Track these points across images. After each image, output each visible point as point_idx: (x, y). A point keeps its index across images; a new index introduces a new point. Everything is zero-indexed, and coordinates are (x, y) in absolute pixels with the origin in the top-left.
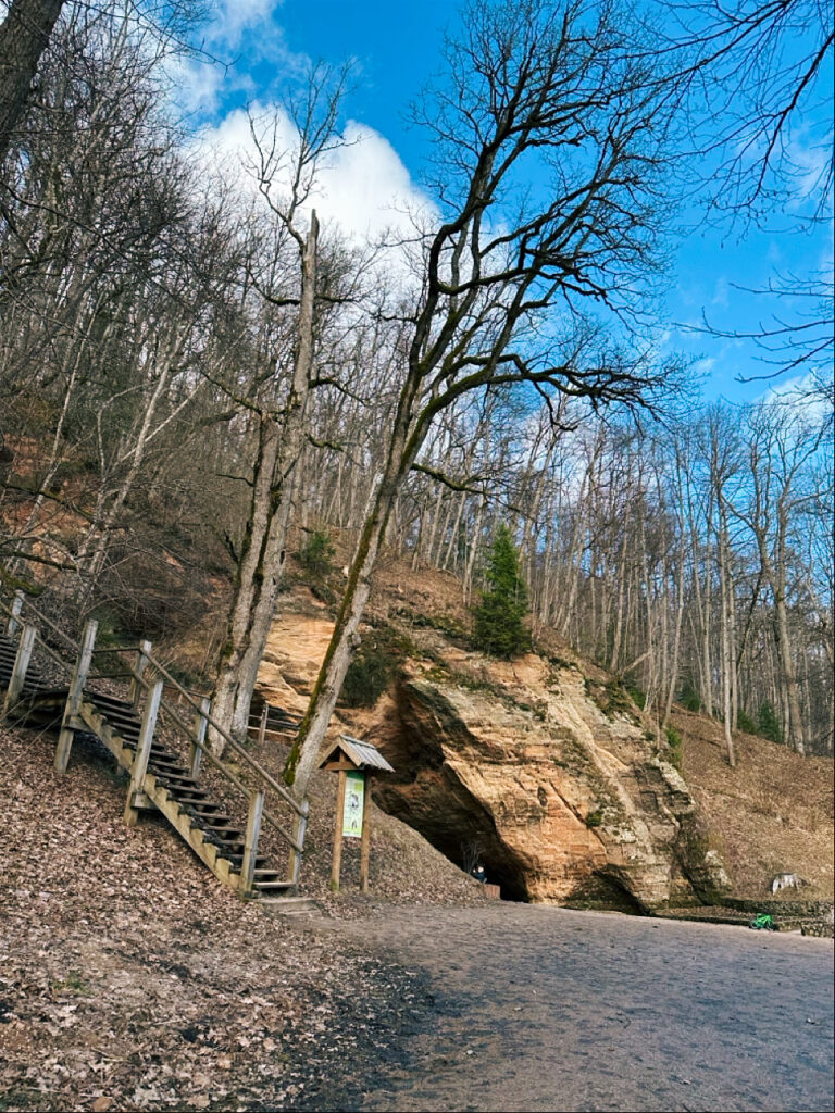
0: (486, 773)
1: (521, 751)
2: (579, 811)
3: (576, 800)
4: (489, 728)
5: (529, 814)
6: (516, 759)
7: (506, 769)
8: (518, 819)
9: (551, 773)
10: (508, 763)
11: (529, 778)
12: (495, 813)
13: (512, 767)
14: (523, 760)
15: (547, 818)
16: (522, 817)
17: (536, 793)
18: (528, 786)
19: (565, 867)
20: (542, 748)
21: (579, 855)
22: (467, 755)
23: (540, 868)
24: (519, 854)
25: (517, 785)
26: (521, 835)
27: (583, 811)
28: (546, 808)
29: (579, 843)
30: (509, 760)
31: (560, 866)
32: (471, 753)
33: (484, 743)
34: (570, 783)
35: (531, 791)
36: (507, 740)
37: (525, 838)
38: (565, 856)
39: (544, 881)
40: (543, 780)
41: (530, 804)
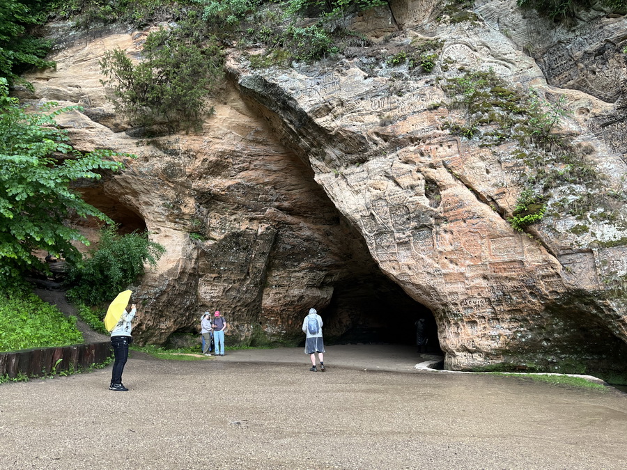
0: (352, 177)
1: (389, 129)
2: (502, 203)
3: (496, 185)
4: (339, 110)
5: (414, 224)
6: (386, 144)
7: (374, 164)
8: (397, 235)
9: (445, 152)
10: (376, 154)
11: (408, 167)
12: (365, 231)
13: (382, 158)
14: (395, 143)
15: (444, 226)
16: (402, 231)
17: (422, 189)
18: (406, 181)
19: (489, 300)
20: (426, 115)
21: (511, 279)
22: (331, 160)
23: (445, 305)
24: (409, 286)
25: (391, 183)
26: (404, 257)
27: (510, 202)
28: (440, 208)
29: (506, 258)
30: (375, 148)
31: (478, 300)
33: (337, 134)
34: (482, 159)
35: (412, 187)
36: (368, 119)
37: (412, 262)
38: (484, 283)
39: (456, 324)
40: (432, 166)
41: (412, 207)
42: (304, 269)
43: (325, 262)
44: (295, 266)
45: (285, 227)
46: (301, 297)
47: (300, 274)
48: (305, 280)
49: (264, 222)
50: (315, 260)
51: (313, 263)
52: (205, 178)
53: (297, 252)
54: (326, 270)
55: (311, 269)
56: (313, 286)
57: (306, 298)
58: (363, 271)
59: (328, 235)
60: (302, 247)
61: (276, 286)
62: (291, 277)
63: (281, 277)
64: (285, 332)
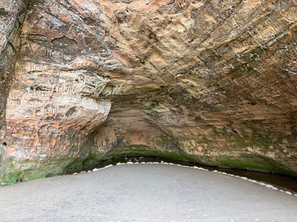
42: (79, 69)
43: (110, 64)
44: (65, 61)
46: (73, 110)
47: (74, 75)
48: (81, 85)
50: (97, 58)
51: (95, 62)
53: (70, 37)
55: (91, 70)
56: (89, 96)
57: (80, 112)
58: (151, 85)
59: (120, 21)
60: (80, 31)
61: (32, 88)
62: (58, 77)
63: (41, 75)
64: (44, 156)
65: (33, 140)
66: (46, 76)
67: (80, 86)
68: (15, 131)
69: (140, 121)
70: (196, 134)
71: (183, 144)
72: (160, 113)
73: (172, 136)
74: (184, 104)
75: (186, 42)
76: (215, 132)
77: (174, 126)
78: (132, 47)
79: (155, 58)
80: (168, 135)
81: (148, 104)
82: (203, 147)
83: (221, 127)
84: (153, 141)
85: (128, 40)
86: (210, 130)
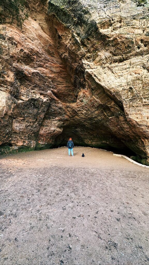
6: (146, 48)
7: (135, 60)
12: (124, 98)
26: (147, 113)
30: (138, 50)
32: (103, 57)
33: (114, 40)
36: (137, 31)
42: (57, 120)
43: (64, 118)
44: (53, 119)
45: (53, 101)
46: (54, 131)
47: (55, 122)
49: (46, 97)
50: (61, 117)
51: (61, 118)
52: (21, 62)
53: (55, 113)
54: (63, 121)
55: (59, 120)
56: (58, 127)
57: (56, 131)
58: (75, 123)
59: (67, 108)
60: (58, 111)
61: (46, 126)
62: (52, 123)
63: (48, 123)
64: (46, 143)
65: (44, 139)
66: (49, 123)
67: (57, 124)
68: (40, 137)
69: (70, 133)
70: (89, 137)
71: (85, 140)
72: (77, 131)
73: (81, 138)
74: (85, 128)
75: (85, 115)
76: (94, 136)
77: (82, 135)
78: (70, 114)
79: (76, 117)
80: (80, 137)
81: (74, 128)
82: (91, 141)
83: (95, 135)
84: (75, 139)
85: (69, 112)
86: (93, 136)
